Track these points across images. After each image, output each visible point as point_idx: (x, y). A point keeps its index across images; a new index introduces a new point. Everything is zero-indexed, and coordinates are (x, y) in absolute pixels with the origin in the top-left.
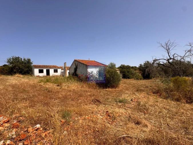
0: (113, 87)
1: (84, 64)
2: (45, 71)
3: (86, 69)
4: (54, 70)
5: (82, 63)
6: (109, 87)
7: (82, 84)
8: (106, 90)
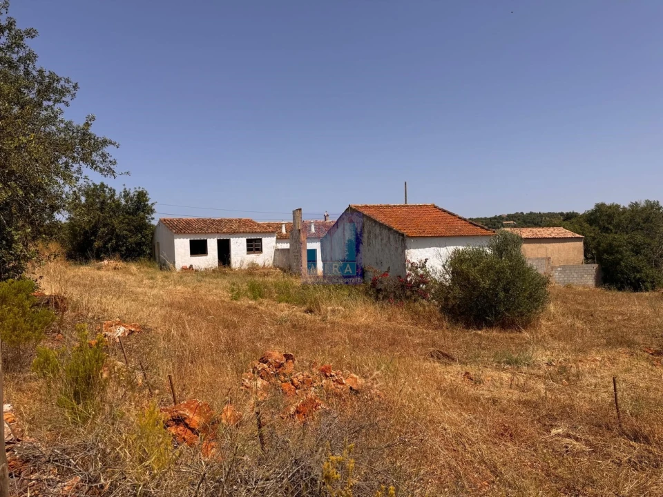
0: (505, 325)
1: (390, 229)
2: (212, 245)
3: (400, 250)
4: (248, 241)
5: (381, 225)
6: (490, 325)
7: (392, 309)
8: (476, 334)
